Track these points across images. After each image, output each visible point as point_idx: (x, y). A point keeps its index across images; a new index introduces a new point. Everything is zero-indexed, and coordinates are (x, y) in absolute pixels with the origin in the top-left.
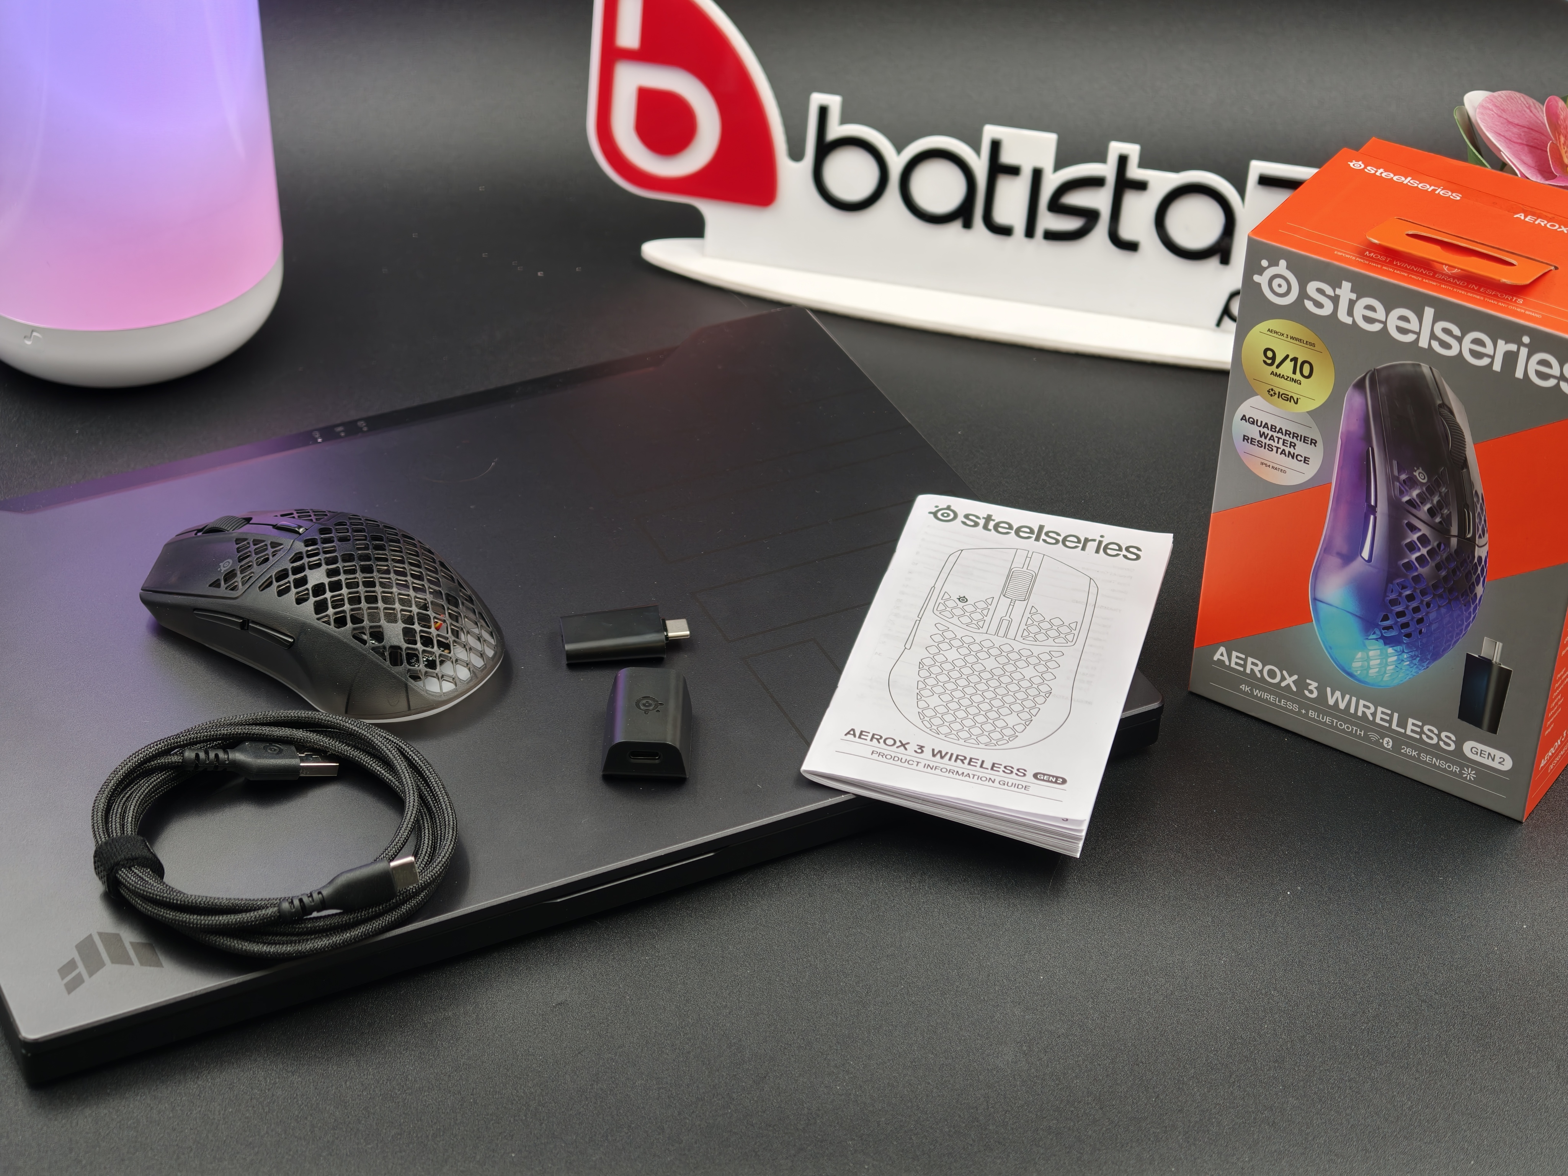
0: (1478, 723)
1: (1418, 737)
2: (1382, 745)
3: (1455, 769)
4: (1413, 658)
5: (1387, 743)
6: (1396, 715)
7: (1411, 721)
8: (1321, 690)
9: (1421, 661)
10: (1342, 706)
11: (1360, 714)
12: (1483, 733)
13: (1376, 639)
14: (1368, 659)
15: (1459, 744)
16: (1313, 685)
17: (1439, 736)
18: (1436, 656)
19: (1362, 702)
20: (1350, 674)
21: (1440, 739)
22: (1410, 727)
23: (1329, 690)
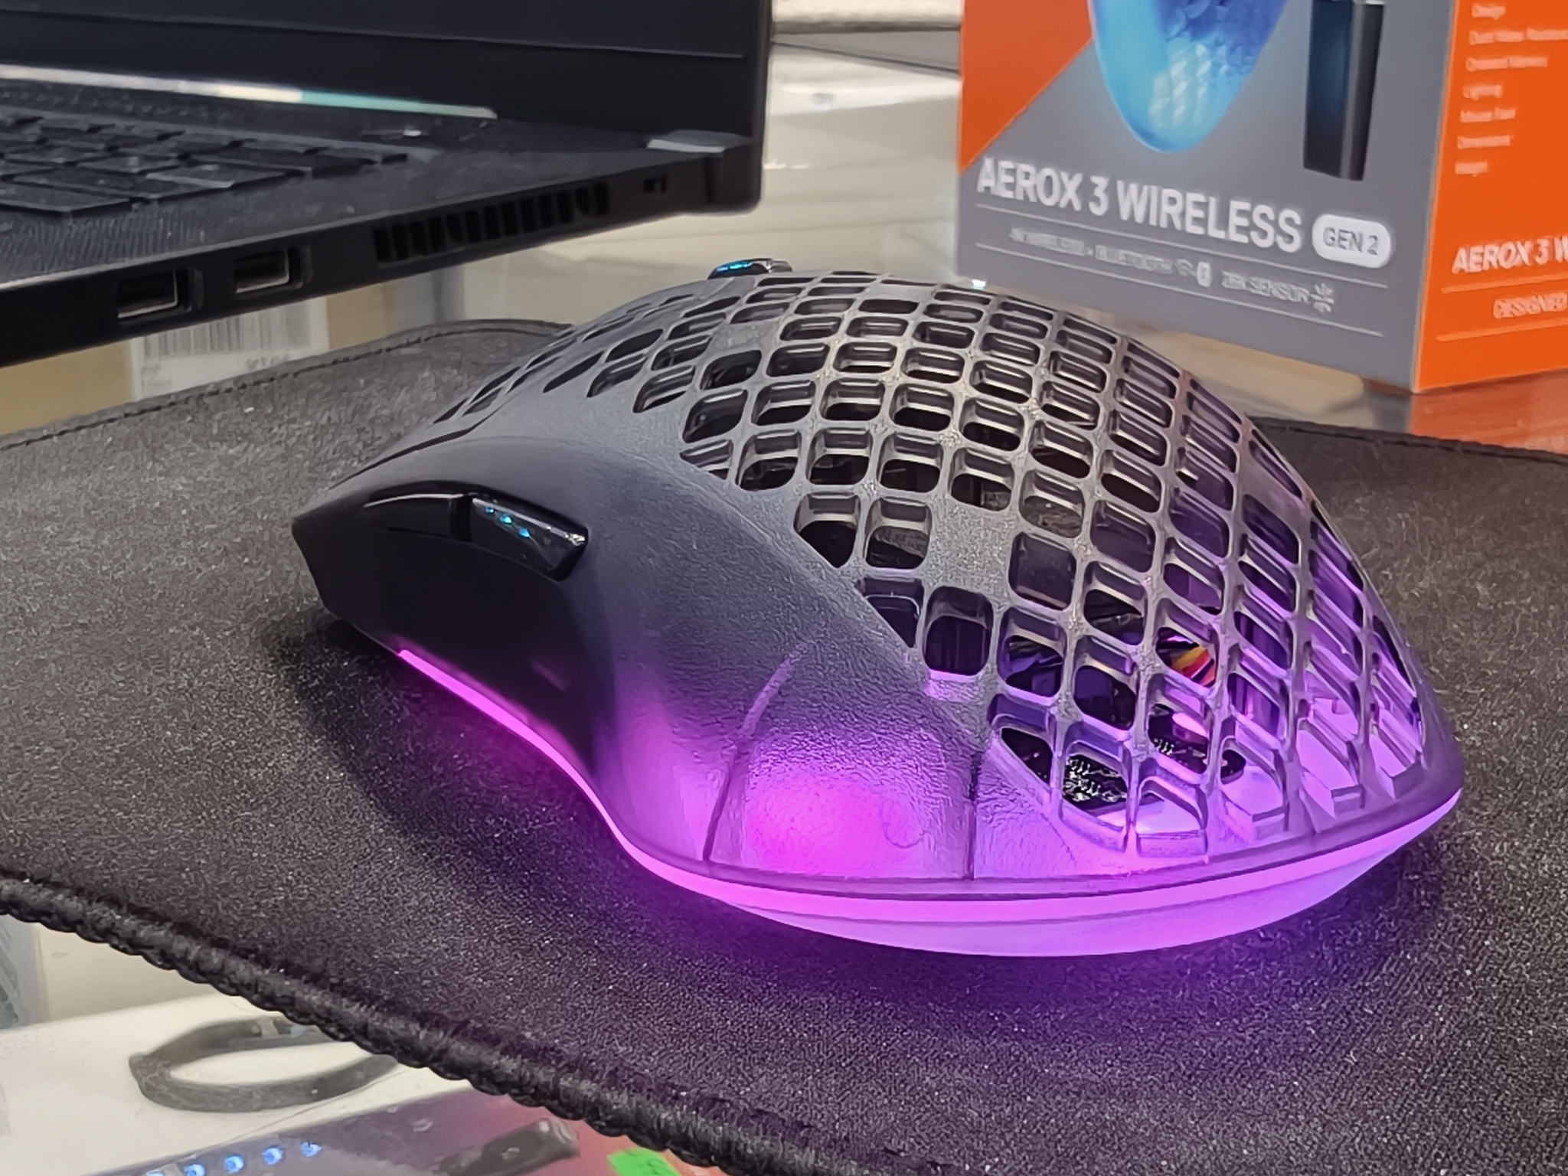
0: (1334, 169)
1: (1243, 239)
2: (1193, 281)
3: (1303, 294)
4: (1232, 50)
5: (1204, 273)
6: (1213, 202)
7: (1236, 205)
8: (1111, 190)
9: (1247, 53)
10: (1139, 218)
11: (1164, 224)
12: (1343, 184)
13: (1179, 35)
14: (1171, 84)
15: (1307, 229)
16: (1100, 182)
17: (1275, 224)
18: (1266, 27)
19: (1168, 192)
20: (1147, 136)
21: (1279, 231)
22: (1235, 220)
23: (1120, 184)
